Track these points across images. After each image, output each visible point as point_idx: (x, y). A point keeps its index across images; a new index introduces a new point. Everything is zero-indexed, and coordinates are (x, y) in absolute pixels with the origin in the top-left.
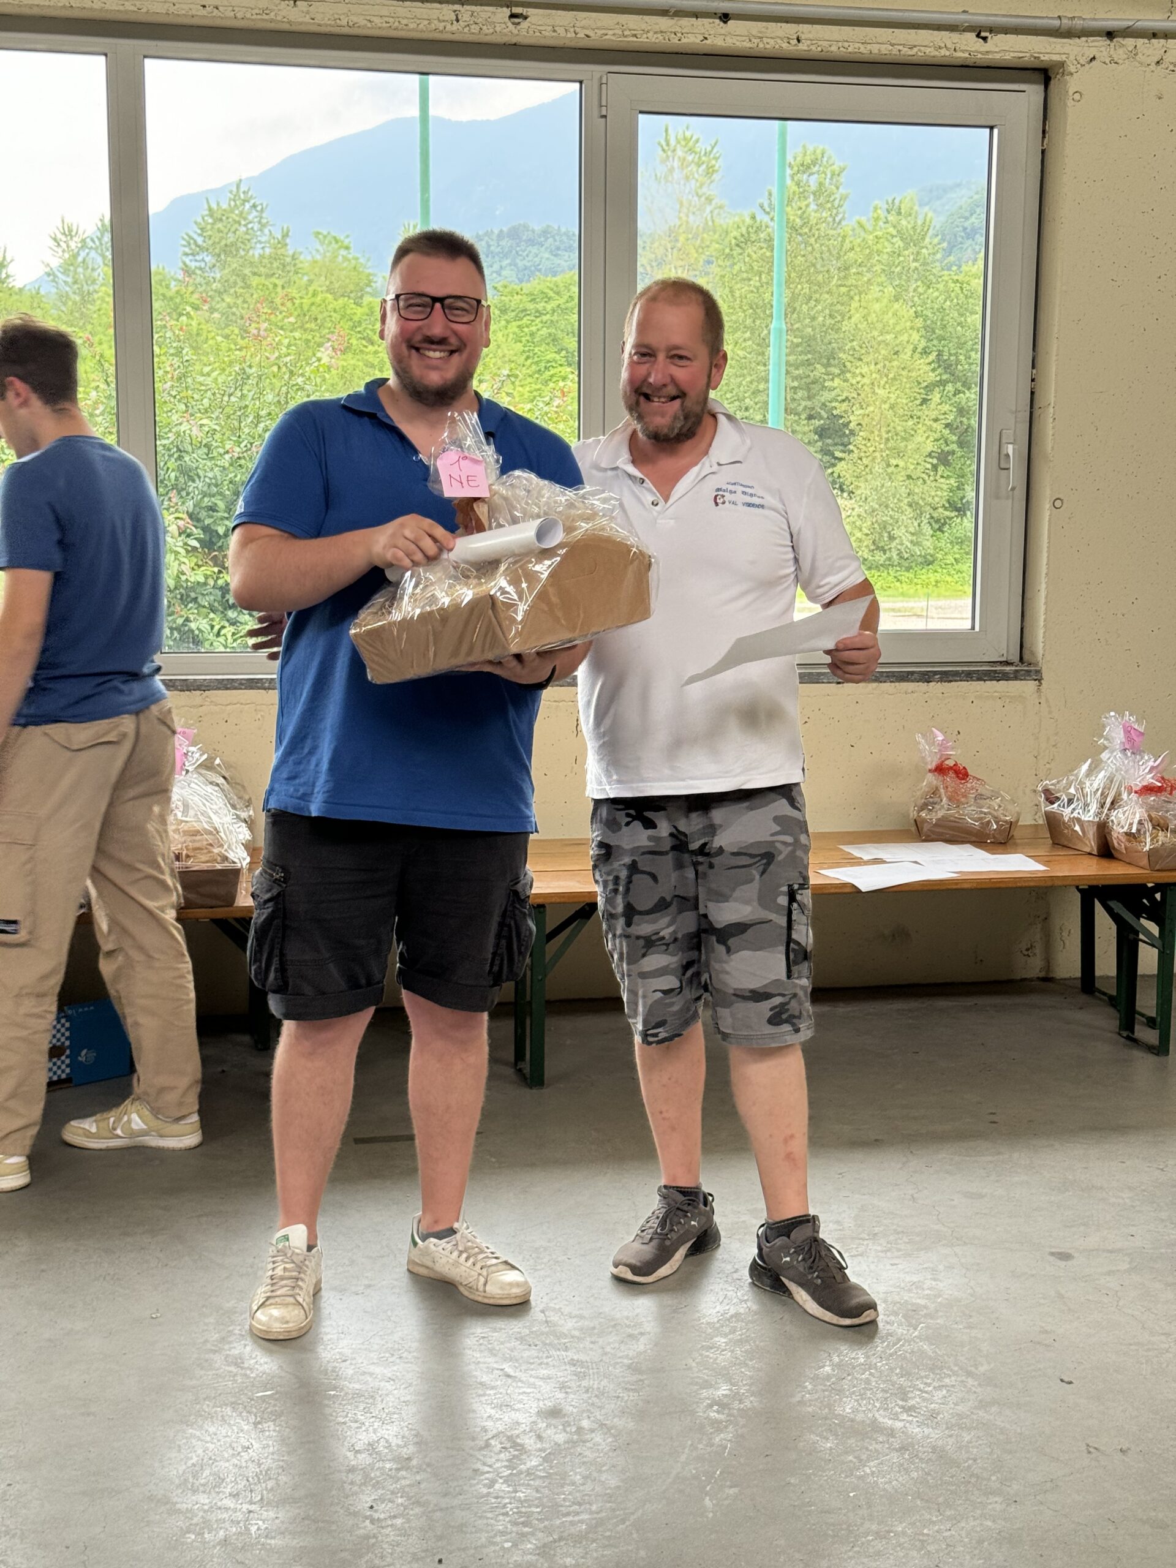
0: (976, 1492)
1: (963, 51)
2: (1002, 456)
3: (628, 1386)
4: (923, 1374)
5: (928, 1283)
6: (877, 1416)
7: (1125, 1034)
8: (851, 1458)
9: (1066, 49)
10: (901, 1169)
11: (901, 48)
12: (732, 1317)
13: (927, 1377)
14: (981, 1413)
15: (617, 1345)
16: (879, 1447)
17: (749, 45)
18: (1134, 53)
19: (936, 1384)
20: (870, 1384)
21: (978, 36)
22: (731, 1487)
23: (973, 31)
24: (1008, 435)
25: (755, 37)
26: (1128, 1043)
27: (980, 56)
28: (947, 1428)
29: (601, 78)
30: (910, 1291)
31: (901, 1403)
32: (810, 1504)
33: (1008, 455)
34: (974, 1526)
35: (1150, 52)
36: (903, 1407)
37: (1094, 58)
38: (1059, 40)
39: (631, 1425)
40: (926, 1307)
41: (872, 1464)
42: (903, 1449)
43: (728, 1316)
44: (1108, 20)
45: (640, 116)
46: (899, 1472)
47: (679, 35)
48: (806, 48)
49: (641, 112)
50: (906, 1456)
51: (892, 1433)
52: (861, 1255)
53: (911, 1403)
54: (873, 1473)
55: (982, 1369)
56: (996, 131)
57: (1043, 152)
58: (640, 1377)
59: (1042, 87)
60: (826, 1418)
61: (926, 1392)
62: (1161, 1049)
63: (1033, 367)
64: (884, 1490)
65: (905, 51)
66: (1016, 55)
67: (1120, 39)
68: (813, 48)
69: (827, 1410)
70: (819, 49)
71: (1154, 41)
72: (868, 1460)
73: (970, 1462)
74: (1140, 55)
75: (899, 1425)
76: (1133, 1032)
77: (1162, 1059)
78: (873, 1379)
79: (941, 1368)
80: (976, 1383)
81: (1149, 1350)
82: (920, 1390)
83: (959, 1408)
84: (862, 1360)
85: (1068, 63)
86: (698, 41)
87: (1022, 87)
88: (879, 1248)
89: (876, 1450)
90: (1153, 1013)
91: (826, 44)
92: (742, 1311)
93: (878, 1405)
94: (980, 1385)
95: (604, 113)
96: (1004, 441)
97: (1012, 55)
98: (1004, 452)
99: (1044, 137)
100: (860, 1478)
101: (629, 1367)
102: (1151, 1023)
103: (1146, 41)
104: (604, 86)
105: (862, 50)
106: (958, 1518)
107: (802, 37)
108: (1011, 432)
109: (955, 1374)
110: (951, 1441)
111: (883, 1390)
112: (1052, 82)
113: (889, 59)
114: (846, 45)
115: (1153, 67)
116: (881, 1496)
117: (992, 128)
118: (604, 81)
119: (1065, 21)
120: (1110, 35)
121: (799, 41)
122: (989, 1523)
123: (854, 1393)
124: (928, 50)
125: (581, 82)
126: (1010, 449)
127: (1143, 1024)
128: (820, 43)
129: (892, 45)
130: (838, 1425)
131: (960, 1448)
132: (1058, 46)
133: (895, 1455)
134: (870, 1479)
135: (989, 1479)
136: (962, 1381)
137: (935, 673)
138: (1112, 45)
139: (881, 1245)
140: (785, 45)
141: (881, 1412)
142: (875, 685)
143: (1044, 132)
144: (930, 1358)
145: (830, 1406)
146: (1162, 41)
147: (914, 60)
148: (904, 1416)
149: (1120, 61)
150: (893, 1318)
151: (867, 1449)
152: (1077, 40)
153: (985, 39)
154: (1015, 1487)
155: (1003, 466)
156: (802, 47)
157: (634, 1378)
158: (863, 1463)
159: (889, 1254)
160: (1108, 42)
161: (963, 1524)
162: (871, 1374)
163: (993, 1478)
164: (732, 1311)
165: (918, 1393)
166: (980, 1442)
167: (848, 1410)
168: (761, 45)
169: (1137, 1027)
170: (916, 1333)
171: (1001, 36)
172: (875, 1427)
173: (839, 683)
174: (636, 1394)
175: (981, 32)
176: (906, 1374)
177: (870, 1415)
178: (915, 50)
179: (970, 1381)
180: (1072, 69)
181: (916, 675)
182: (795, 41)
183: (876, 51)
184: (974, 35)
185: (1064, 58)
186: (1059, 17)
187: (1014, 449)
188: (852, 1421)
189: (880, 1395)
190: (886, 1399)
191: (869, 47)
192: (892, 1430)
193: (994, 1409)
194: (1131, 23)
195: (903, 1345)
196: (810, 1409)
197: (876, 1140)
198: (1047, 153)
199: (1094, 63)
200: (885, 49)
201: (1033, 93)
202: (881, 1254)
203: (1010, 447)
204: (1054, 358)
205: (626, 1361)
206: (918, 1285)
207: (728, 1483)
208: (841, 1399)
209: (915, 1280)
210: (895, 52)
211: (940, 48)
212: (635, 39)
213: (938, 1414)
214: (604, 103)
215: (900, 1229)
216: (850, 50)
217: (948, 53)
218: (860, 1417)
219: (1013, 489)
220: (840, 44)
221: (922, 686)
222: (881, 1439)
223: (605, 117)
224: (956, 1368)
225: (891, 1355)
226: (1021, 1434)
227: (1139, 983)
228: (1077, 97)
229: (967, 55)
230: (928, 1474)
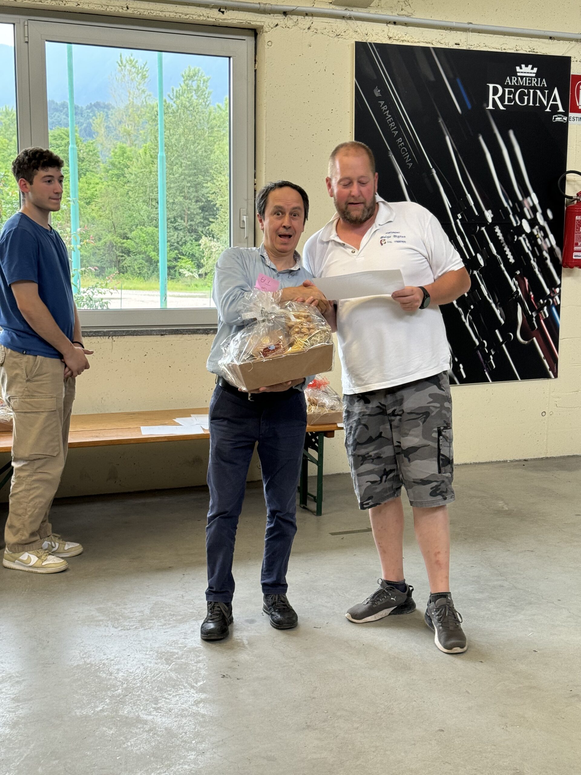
0: (183, 751)
1: (212, 18)
2: (241, 222)
3: (10, 710)
4: (168, 689)
5: (181, 641)
6: (140, 714)
7: (302, 506)
8: (122, 738)
9: (263, 20)
10: (179, 581)
11: (181, 15)
12: (75, 667)
13: (170, 691)
14: (194, 708)
15: (9, 688)
16: (138, 731)
17: (102, 9)
18: (296, 23)
19: (174, 694)
20: (140, 697)
21: (219, 11)
22: (54, 760)
23: (217, 8)
24: (244, 211)
25: (105, 5)
26: (304, 510)
27: (221, 21)
28: (175, 717)
29: (24, 22)
30: (171, 645)
31: (154, 706)
32: (95, 765)
33: (244, 221)
34: (179, 769)
35: (304, 23)
36: (154, 708)
37: (277, 25)
38: (260, 15)
39: (8, 731)
40: (177, 653)
41: (132, 740)
42: (150, 730)
43: (73, 667)
44: (283, 6)
45: (47, 43)
46: (145, 743)
47: (64, 2)
48: (131, 12)
49: (47, 41)
50: (151, 734)
51: (146, 722)
52: (150, 628)
53: (159, 705)
54: (131, 745)
55: (199, 684)
56: (231, 59)
57: (255, 71)
58: (17, 704)
59: (253, 38)
60: (113, 718)
61: (168, 699)
62: (319, 512)
63: (255, 178)
64: (136, 754)
65: (183, 16)
66: (239, 21)
67: (290, 16)
68: (136, 12)
69: (115, 713)
70: (139, 13)
71: (306, 17)
72: (131, 738)
73: (183, 734)
74: (300, 24)
75: (150, 718)
76: (306, 505)
77: (319, 517)
78: (142, 694)
79: (178, 686)
80: (194, 692)
81: (284, 667)
82: (166, 698)
83: (184, 706)
84: (139, 685)
85: (265, 26)
86: (75, 6)
87: (243, 38)
88: (160, 624)
89: (136, 733)
90: (315, 494)
91: (142, 11)
92: (81, 663)
93: (142, 708)
94: (196, 692)
95: (27, 40)
96: (241, 214)
97: (237, 21)
98: (242, 219)
99: (255, 63)
100: (125, 748)
101: (13, 699)
102: (315, 499)
103: (303, 17)
104: (26, 27)
105: (161, 14)
106: (171, 765)
107: (129, 6)
108: (245, 209)
109: (185, 687)
110: (175, 724)
111: (147, 700)
112: (258, 36)
113: (174, 20)
114: (152, 12)
115: (306, 30)
116: (134, 757)
117: (230, 57)
118: (26, 24)
119: (262, 5)
120: (285, 13)
121: (128, 8)
122: (186, 767)
123: (131, 702)
124: (194, 17)
125: (14, 24)
126: (245, 218)
127: (311, 500)
128: (139, 10)
129: (176, 13)
130: (119, 720)
131: (179, 727)
132: (259, 18)
133: (145, 734)
134: (130, 749)
135: (191, 742)
136: (188, 691)
137: (211, 329)
138: (286, 18)
139: (161, 622)
140: (121, 10)
141: (143, 712)
142: (180, 336)
143: (255, 61)
144: (174, 680)
145: (117, 711)
146: (311, 18)
147: (187, 21)
148: (154, 713)
149: (290, 27)
150: (159, 661)
151: (131, 732)
152: (269, 15)
153: (223, 12)
154: (203, 745)
155: (241, 226)
156: (130, 11)
157: (15, 705)
158: (127, 740)
159: (164, 627)
160: (284, 17)
161: (173, 768)
162: (142, 692)
163: (194, 742)
164: (76, 664)
165: (164, 699)
166: (190, 723)
167: (126, 712)
168: (108, 10)
169: (308, 502)
170: (170, 668)
171: (231, 12)
172: (138, 720)
173: (162, 335)
174: (14, 714)
175: (221, 9)
176: (160, 690)
177: (137, 714)
178: (188, 16)
179: (192, 691)
180: (267, 29)
181: (201, 331)
182: (126, 9)
183: (168, 16)
184: (217, 10)
185: (262, 24)
186: (259, 3)
187: (246, 218)
188: (127, 718)
189: (144, 703)
190: (147, 704)
191: (164, 13)
192: (146, 721)
193: (201, 705)
194: (295, 8)
195: (161, 675)
196: (105, 714)
197: (170, 567)
198: (257, 72)
199: (277, 27)
200: (172, 15)
201: (249, 40)
202: (160, 627)
203: (245, 217)
204: (264, 173)
205: (12, 696)
206: (176, 642)
207: (53, 758)
208: (123, 706)
209: (175, 639)
210: (178, 16)
211: (200, 16)
212: (41, 3)
213: (172, 710)
214: (26, 35)
215: (172, 613)
216: (154, 14)
217: (204, 19)
218: (131, 715)
219: (247, 238)
220: (149, 11)
221: (204, 336)
222: (139, 726)
223: (27, 42)
224: (186, 685)
225: (154, 681)
226: (211, 717)
227: (309, 480)
228: (270, 43)
229: (214, 20)
230: (160, 743)
